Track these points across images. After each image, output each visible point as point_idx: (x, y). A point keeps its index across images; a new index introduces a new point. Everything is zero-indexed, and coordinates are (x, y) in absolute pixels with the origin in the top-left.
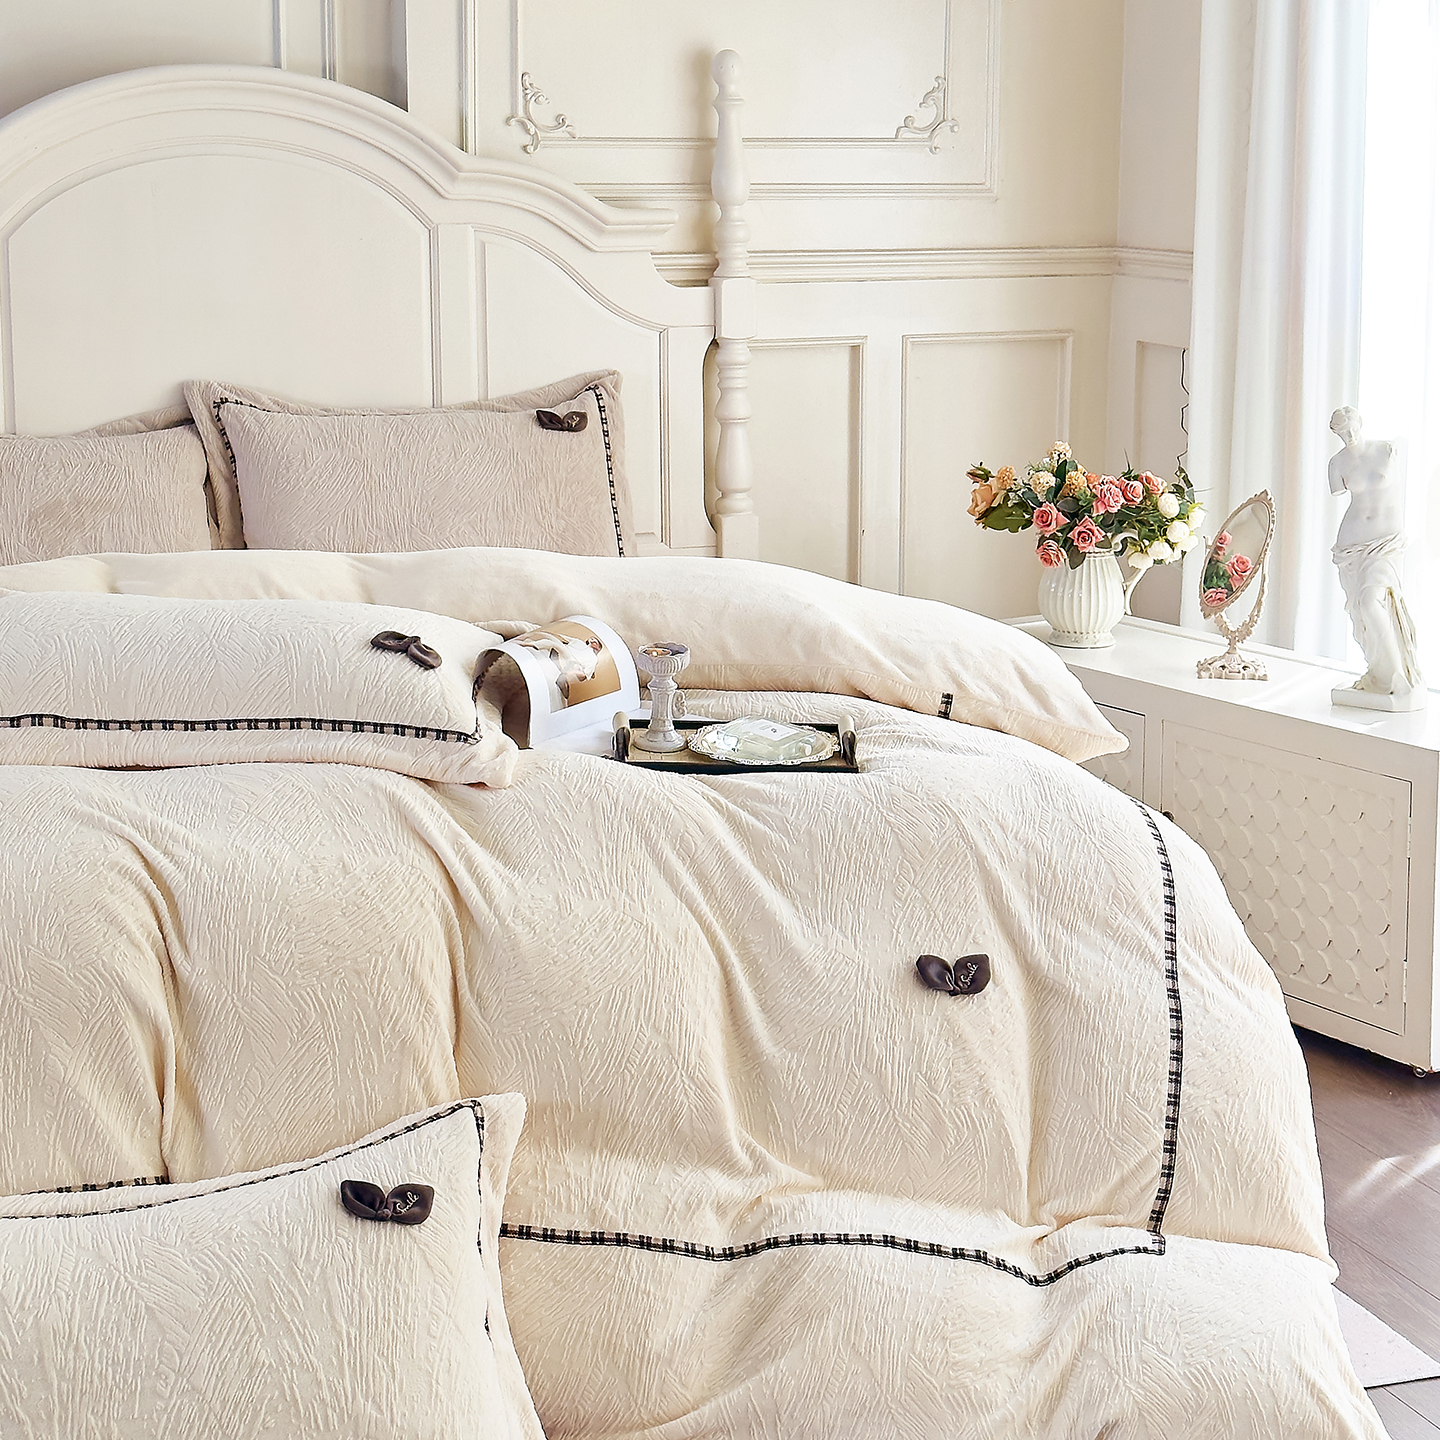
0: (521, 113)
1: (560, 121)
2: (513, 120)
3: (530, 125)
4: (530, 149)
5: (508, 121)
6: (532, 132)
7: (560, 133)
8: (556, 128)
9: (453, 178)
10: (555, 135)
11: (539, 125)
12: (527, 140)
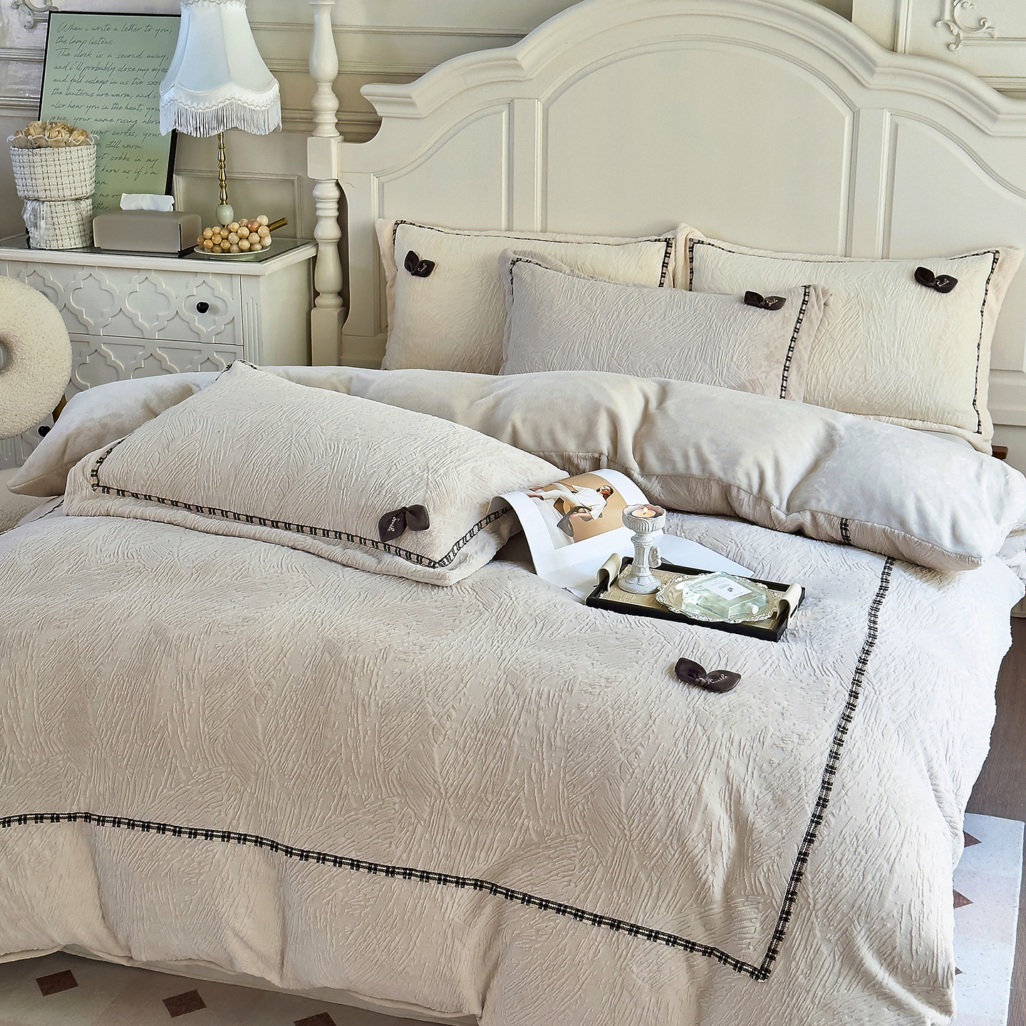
0: (947, 17)
1: (981, 24)
2: (939, 24)
3: (953, 27)
4: (953, 47)
5: (935, 24)
6: (955, 32)
7: (981, 33)
8: (977, 29)
9: (872, 72)
10: (974, 35)
11: (962, 27)
12: (951, 39)
